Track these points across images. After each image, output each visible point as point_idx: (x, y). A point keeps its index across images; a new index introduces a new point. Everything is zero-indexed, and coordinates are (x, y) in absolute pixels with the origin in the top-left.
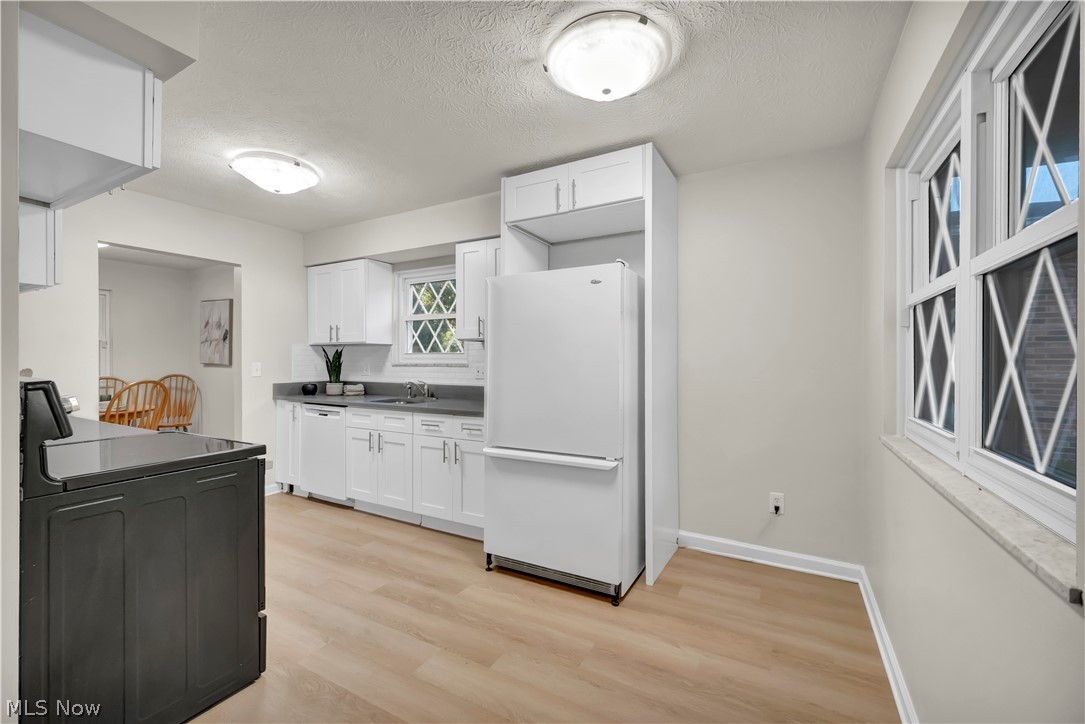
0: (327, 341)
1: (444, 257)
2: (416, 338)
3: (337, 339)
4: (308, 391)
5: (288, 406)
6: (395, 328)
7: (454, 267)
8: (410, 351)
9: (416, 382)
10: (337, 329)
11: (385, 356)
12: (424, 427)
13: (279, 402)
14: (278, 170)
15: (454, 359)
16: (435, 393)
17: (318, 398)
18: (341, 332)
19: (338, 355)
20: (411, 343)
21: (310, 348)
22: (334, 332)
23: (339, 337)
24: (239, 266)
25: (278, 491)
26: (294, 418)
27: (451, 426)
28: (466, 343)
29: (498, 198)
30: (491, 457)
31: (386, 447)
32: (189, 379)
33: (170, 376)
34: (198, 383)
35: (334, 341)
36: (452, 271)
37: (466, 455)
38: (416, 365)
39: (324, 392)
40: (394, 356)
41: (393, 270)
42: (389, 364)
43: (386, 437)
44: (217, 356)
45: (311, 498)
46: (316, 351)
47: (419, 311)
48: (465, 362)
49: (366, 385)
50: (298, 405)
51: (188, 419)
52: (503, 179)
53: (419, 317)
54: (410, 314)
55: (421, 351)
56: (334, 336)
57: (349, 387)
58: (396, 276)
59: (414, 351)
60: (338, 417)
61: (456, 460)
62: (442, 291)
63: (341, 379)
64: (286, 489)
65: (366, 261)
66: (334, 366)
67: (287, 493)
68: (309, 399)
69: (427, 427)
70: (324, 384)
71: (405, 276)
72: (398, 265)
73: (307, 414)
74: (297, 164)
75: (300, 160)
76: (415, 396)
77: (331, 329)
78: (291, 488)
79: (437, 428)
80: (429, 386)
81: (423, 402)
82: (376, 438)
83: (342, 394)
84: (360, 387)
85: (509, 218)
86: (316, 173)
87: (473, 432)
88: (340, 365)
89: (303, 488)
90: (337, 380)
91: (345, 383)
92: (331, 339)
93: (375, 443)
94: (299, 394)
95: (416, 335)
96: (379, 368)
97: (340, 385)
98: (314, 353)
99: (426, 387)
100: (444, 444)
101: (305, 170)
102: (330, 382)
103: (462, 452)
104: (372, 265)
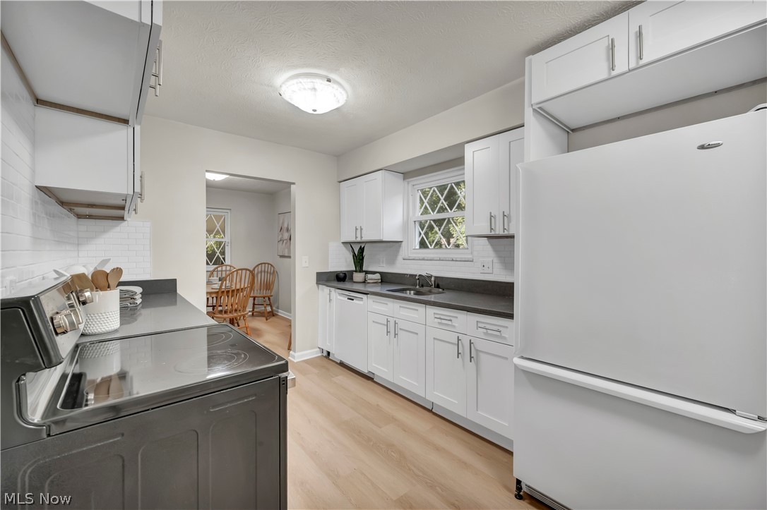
0: (353, 239)
1: (454, 160)
2: (423, 235)
3: (361, 237)
4: (340, 279)
5: (325, 290)
6: (405, 227)
7: (464, 169)
8: (418, 247)
9: (424, 274)
10: (361, 229)
11: (397, 251)
12: (436, 320)
13: (320, 286)
14: (314, 89)
15: (456, 254)
16: (442, 284)
17: (347, 285)
18: (364, 232)
19: (362, 250)
20: (418, 240)
21: (342, 245)
22: (359, 232)
23: (363, 236)
24: (294, 184)
25: (320, 355)
26: (330, 300)
27: (466, 323)
28: (469, 238)
29: (523, 84)
30: (523, 370)
31: (401, 334)
32: (272, 265)
33: (261, 264)
34: (277, 269)
35: (359, 239)
36: (460, 172)
37: (481, 354)
38: (423, 259)
39: (351, 278)
40: (404, 251)
41: (404, 179)
42: (400, 258)
43: (401, 324)
44: (286, 250)
45: (342, 364)
46: (346, 247)
47: (425, 212)
48: (470, 257)
49: (381, 273)
50: (332, 289)
51: (271, 293)
52: (527, 59)
53: (426, 217)
54: (418, 214)
55: (428, 247)
56: (359, 235)
57: (370, 276)
58: (406, 183)
59: (420, 247)
60: (361, 303)
61: (471, 357)
62: (446, 192)
63: (364, 269)
64: (325, 354)
65: (383, 171)
66: (359, 259)
67: (325, 357)
68: (341, 285)
69: (439, 321)
70: (351, 273)
71: (414, 183)
72: (408, 173)
73: (339, 297)
74: (329, 80)
75: (332, 76)
76: (422, 286)
77: (356, 229)
78: (329, 353)
79: (450, 323)
80: (436, 277)
81: (430, 292)
82: (392, 325)
83: (364, 282)
84: (378, 276)
85: (536, 99)
86: (344, 89)
87: (489, 332)
88: (363, 258)
89: (338, 355)
90: (361, 271)
91: (367, 272)
92: (356, 237)
93: (392, 329)
94: (334, 280)
95: (422, 233)
96: (392, 261)
97: (362, 275)
98: (344, 248)
99: (433, 279)
100: (459, 340)
101: (336, 86)
102: (356, 271)
103: (477, 351)
104: (387, 173)
